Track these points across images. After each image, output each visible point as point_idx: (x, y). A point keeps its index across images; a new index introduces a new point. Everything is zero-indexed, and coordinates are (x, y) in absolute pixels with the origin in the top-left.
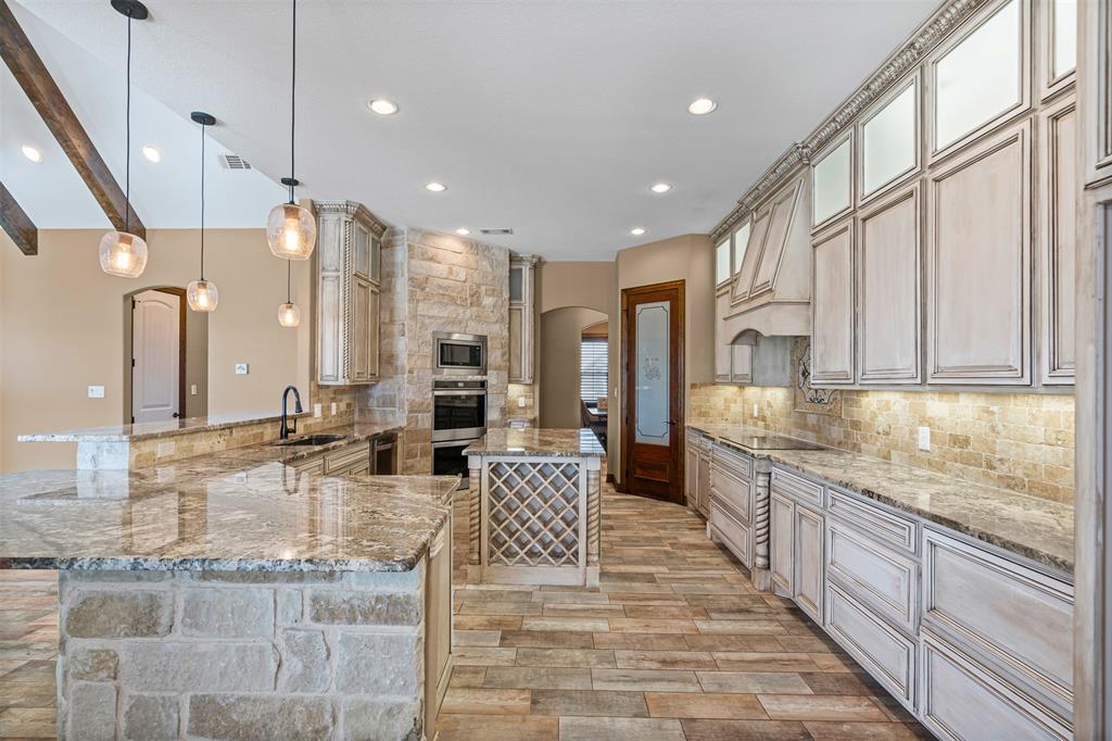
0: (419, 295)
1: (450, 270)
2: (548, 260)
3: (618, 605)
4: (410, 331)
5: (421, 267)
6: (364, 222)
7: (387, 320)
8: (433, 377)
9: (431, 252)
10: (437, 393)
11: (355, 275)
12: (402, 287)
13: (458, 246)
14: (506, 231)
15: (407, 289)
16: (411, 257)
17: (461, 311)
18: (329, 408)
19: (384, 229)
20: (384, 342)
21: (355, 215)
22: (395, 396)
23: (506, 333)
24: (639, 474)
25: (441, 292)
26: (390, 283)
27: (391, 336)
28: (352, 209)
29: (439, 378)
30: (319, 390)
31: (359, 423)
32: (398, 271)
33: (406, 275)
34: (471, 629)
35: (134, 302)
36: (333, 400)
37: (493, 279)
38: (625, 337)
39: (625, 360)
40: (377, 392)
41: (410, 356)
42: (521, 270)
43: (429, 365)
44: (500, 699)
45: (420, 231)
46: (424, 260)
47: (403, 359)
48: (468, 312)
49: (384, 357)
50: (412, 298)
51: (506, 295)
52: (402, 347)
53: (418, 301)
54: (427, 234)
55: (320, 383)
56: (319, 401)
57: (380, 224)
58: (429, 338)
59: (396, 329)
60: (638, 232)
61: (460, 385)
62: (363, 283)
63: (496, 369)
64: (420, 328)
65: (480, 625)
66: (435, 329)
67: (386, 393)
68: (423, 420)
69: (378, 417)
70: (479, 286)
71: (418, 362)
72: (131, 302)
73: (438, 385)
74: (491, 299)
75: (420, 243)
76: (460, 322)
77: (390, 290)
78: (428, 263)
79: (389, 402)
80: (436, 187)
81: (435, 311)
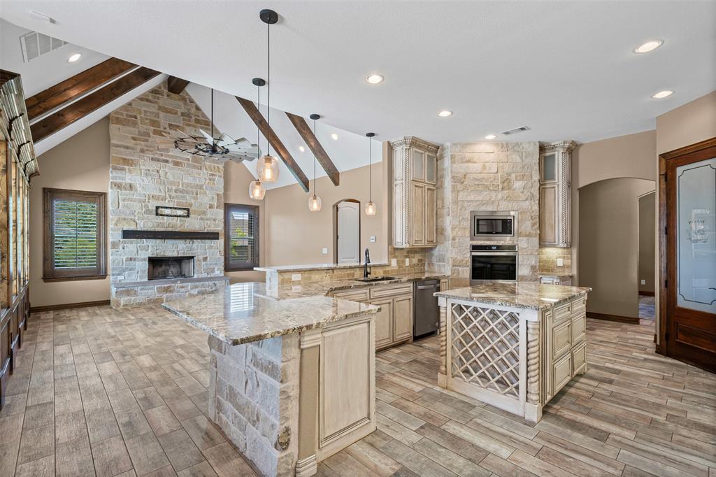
0: (459, 187)
1: (484, 167)
2: (584, 142)
3: (538, 444)
4: (453, 212)
5: (461, 168)
6: (420, 147)
7: (441, 207)
8: (471, 242)
9: (468, 156)
10: (474, 254)
11: (413, 180)
12: (448, 183)
13: (490, 148)
14: (523, 129)
15: (450, 184)
16: (453, 162)
17: (494, 194)
18: (404, 262)
19: (438, 148)
20: (439, 220)
21: (411, 144)
22: (445, 255)
23: (536, 207)
24: (681, 339)
25: (477, 183)
26: (442, 182)
27: (442, 216)
28: (409, 141)
29: (475, 243)
30: (394, 251)
31: (428, 271)
32: (446, 173)
33: (450, 174)
34: (410, 413)
35: (337, 208)
36: (406, 257)
37: (523, 167)
38: (664, 202)
39: (664, 224)
40: (436, 252)
41: (453, 229)
42: (554, 155)
43: (468, 234)
44: (380, 461)
45: (460, 144)
46: (463, 163)
47: (449, 232)
48: (500, 196)
49: (439, 230)
50: (454, 190)
51: (536, 177)
52: (448, 222)
53: (458, 191)
54: (464, 145)
55: (395, 246)
56: (394, 257)
57: (433, 146)
58: (468, 216)
59: (445, 211)
60: (663, 94)
61: (493, 248)
62: (420, 185)
63: (526, 236)
64: (461, 209)
65: (418, 414)
66: (472, 210)
67: (441, 253)
68: (463, 272)
69: (436, 268)
70: (509, 174)
71: (459, 233)
72: (336, 208)
73: (475, 248)
74: (521, 182)
75: (460, 151)
76: (493, 202)
77: (442, 187)
78: (466, 164)
79: (442, 259)
80: (445, 114)
81: (472, 197)
